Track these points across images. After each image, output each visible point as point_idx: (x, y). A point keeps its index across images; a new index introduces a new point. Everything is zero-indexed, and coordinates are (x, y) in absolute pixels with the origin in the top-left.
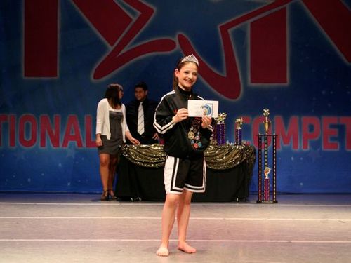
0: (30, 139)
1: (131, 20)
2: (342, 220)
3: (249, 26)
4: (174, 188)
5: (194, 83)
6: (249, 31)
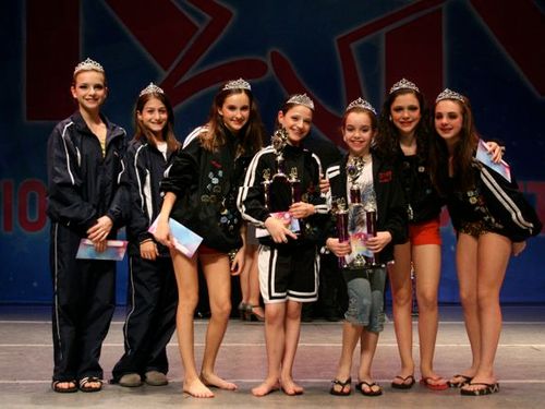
0: (35, 220)
1: (197, 29)
2: (535, 346)
4: (274, 294)
5: (305, 134)
6: (383, 46)
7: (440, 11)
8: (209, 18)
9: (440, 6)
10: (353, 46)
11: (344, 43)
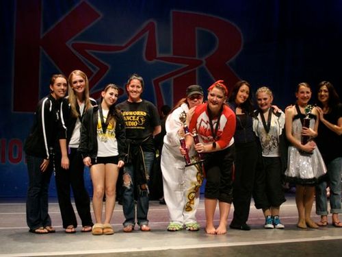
0: (16, 157)
3: (172, 81)
6: (172, 83)
7: (195, 71)
8: (98, 69)
9: (194, 69)
10: (160, 83)
11: (157, 82)
